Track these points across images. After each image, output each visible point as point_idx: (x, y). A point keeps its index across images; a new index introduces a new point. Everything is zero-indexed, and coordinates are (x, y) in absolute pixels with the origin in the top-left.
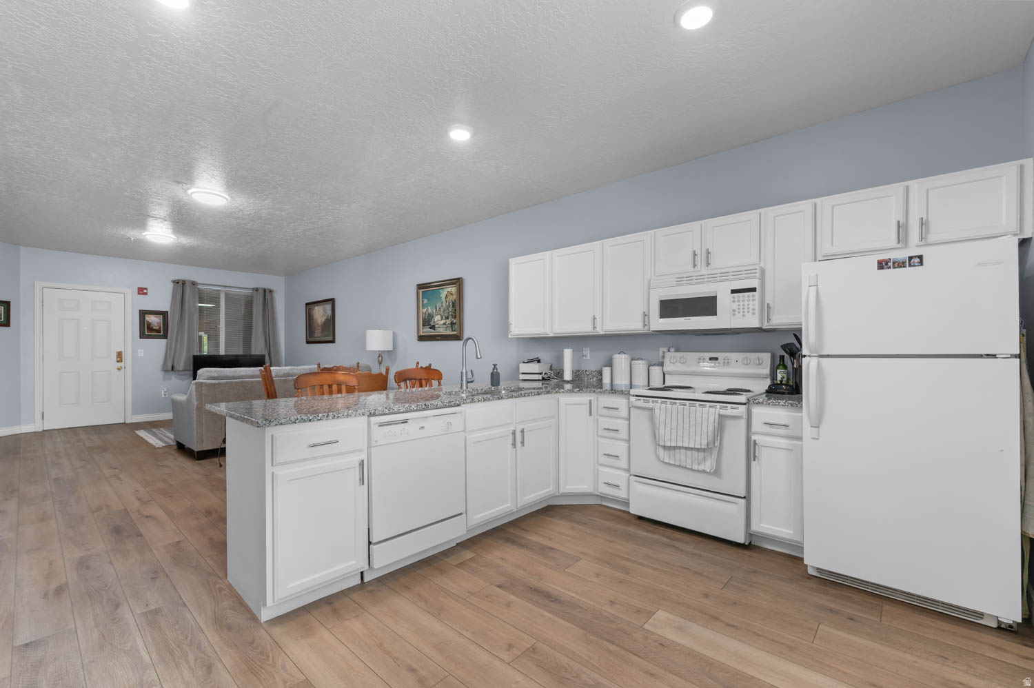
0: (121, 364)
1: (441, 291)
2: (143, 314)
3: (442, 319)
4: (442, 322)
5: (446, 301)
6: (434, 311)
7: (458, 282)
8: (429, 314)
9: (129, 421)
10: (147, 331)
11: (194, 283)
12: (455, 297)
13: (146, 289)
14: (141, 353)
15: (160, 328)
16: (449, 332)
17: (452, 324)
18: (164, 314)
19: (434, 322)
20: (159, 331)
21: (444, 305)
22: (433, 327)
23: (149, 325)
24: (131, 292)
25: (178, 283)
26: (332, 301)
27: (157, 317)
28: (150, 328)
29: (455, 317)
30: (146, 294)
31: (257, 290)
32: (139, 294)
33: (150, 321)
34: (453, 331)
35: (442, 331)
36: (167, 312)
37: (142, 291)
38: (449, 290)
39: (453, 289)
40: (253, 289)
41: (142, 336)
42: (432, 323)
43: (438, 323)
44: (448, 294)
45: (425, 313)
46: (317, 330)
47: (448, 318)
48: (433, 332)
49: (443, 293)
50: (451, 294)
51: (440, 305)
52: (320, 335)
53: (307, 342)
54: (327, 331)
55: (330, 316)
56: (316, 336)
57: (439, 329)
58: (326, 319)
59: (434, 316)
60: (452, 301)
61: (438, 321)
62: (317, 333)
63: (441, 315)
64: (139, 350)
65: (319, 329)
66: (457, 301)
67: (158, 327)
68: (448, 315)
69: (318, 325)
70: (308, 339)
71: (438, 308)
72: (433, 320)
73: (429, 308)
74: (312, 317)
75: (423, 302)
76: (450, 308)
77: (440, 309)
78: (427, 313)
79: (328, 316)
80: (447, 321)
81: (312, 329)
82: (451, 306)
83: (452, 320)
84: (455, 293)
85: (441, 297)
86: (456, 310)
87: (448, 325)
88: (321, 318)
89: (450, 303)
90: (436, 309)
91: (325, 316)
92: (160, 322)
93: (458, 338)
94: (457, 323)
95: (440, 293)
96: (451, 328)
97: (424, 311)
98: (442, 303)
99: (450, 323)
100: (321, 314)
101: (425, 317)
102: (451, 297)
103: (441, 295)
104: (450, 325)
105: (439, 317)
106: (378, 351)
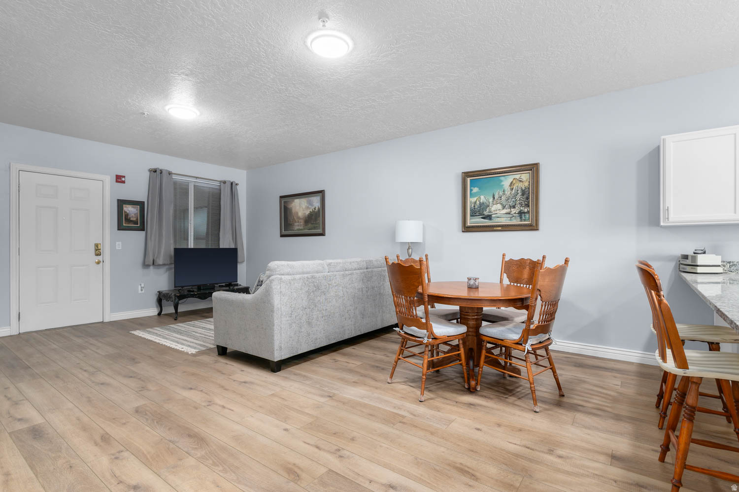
0: (100, 258)
1: (502, 178)
2: (121, 203)
3: (504, 207)
4: (505, 211)
5: (512, 189)
6: (491, 200)
7: (533, 169)
8: (481, 204)
9: (107, 320)
10: (124, 223)
11: (170, 173)
12: (527, 184)
13: (124, 177)
14: (119, 246)
15: (137, 219)
16: (516, 221)
17: (521, 213)
18: (141, 204)
19: (490, 212)
20: (136, 223)
21: (508, 193)
22: (489, 217)
23: (127, 215)
24: (109, 180)
25: (155, 171)
26: (321, 193)
27: (133, 207)
28: (128, 220)
29: (529, 206)
30: (124, 182)
31: (225, 182)
32: (117, 181)
33: (128, 212)
34: (521, 221)
35: (504, 221)
36: (144, 202)
37: (119, 179)
38: (517, 177)
39: (525, 176)
40: (220, 182)
41: (120, 228)
42: (486, 213)
43: (496, 212)
44: (514, 182)
45: (475, 203)
46: (298, 223)
47: (514, 207)
48: (487, 222)
49: (507, 181)
50: (520, 181)
51: (501, 193)
52: (302, 228)
53: (282, 236)
54: (312, 224)
55: (317, 208)
56: (296, 229)
57: (499, 219)
58: (310, 212)
59: (491, 205)
60: (522, 189)
61: (496, 210)
62: (298, 226)
63: (501, 204)
64: (117, 243)
65: (301, 222)
66: (529, 188)
67: (135, 219)
68: (514, 204)
69: (299, 218)
70: (284, 232)
71: (496, 197)
72: (488, 210)
73: (482, 197)
74: (291, 210)
75: (471, 190)
76: (519, 197)
77: (501, 197)
78: (478, 203)
79: (315, 209)
80: (512, 210)
81: (289, 223)
82: (520, 194)
83: (521, 208)
84: (527, 180)
85: (503, 185)
86: (528, 198)
87: (514, 215)
88: (303, 211)
89: (518, 191)
90: (494, 198)
91: (310, 209)
92: (137, 213)
93: (531, 228)
94: (528, 212)
95: (502, 181)
96: (519, 218)
97: (471, 200)
98: (504, 191)
99: (517, 212)
100: (304, 207)
101: (474, 206)
102: (520, 185)
103: (503, 183)
104: (517, 215)
105: (499, 206)
106: (408, 243)
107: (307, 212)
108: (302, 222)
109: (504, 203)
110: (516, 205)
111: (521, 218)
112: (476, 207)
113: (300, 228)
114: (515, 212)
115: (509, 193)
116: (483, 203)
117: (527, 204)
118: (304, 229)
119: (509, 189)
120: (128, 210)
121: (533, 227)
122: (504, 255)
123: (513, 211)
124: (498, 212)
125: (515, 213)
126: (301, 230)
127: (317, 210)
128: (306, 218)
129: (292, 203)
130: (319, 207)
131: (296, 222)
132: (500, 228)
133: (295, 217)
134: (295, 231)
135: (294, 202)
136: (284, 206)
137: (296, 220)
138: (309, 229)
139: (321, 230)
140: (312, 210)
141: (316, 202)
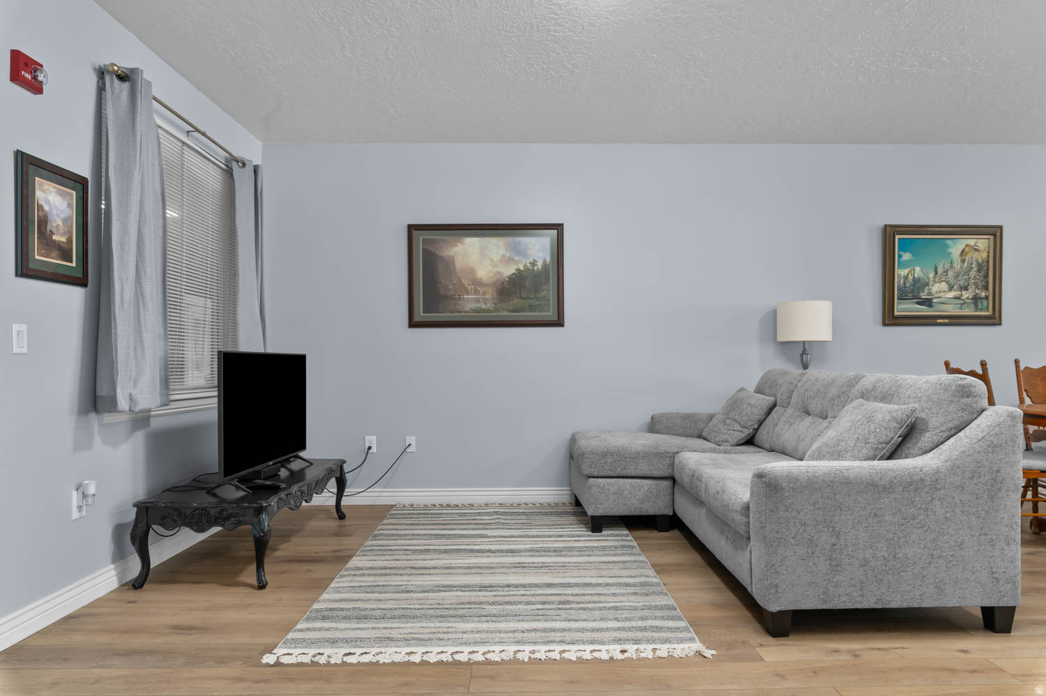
1: (949, 242)
2: (30, 169)
3: (950, 290)
4: (951, 294)
5: (963, 261)
6: (932, 275)
7: (997, 233)
8: (916, 281)
10: (37, 249)
12: (985, 255)
14: (19, 338)
15: (69, 241)
17: (976, 299)
18: (79, 186)
19: (930, 294)
20: (65, 254)
21: (957, 265)
22: (928, 302)
23: (44, 222)
25: (126, 77)
26: (553, 229)
27: (61, 194)
28: (46, 239)
29: (986, 288)
30: (36, 87)
31: (242, 163)
33: (46, 208)
34: (976, 310)
35: (952, 310)
36: (86, 181)
37: (23, 71)
38: (972, 242)
39: (983, 243)
41: (24, 266)
42: (924, 295)
43: (939, 295)
44: (967, 249)
45: (906, 277)
46: (476, 292)
47: (966, 289)
48: (924, 311)
49: (957, 246)
50: (976, 250)
51: (947, 266)
52: (490, 305)
53: (413, 324)
54: (522, 298)
55: (540, 265)
56: (467, 309)
57: (943, 306)
58: (518, 270)
59: (931, 283)
60: (978, 262)
61: (940, 292)
62: (477, 301)
63: (947, 282)
64: (16, 327)
65: (484, 293)
66: (988, 262)
67: (64, 239)
68: (966, 284)
69: (478, 283)
70: (420, 315)
71: (940, 270)
72: (926, 291)
73: (918, 269)
74: (450, 263)
75: (900, 256)
76: (973, 273)
77: (947, 272)
78: (910, 277)
79: (534, 264)
80: (964, 293)
81: (442, 292)
82: (975, 269)
83: (977, 291)
84: (985, 250)
85: (951, 253)
86: (986, 276)
87: (967, 301)
88: (494, 266)
89: (972, 264)
90: (936, 272)
91: (516, 262)
92: (70, 218)
93: (991, 321)
94: (987, 297)
95: (948, 247)
96: (972, 306)
97: (901, 272)
98: (951, 263)
99: (970, 297)
100: (496, 257)
101: (905, 283)
102: (976, 255)
103: (950, 250)
104: (970, 301)
105: (944, 286)
106: (804, 342)
107: (509, 271)
108: (490, 294)
109: (952, 282)
110: (969, 285)
111: (976, 305)
112: (908, 285)
113: (484, 306)
114: (967, 296)
115: (959, 266)
116: (919, 279)
117: (984, 286)
118: (497, 310)
119: (959, 260)
120: (48, 202)
121: (994, 320)
122: (1017, 362)
123: (965, 295)
124: (942, 294)
125: (968, 298)
126: (488, 311)
127: (540, 267)
128: (503, 283)
129: (455, 246)
130: (545, 261)
131: (468, 293)
132: (947, 321)
133: (463, 280)
134: (463, 314)
135: (462, 244)
136: (423, 249)
137: (469, 287)
138: (512, 311)
139: (550, 314)
140: (525, 266)
141: (538, 249)
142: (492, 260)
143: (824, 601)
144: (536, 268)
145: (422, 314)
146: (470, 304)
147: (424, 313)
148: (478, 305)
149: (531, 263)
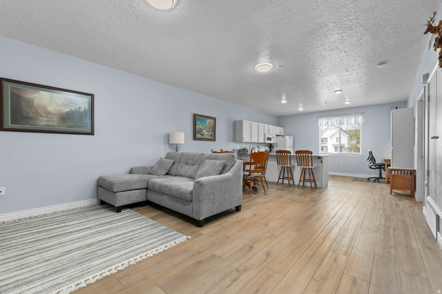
1: (207, 120)
3: (207, 132)
4: (207, 133)
5: (209, 125)
6: (203, 128)
7: (215, 119)
12: (213, 124)
17: (211, 134)
19: (203, 133)
21: (208, 126)
22: (202, 135)
26: (91, 96)
29: (213, 132)
34: (211, 137)
35: (207, 137)
38: (210, 121)
39: (212, 121)
45: (198, 128)
46: (47, 117)
47: (210, 132)
48: (202, 137)
51: (206, 126)
54: (74, 122)
55: (83, 109)
57: (205, 136)
58: (72, 110)
59: (203, 130)
65: (52, 118)
66: (213, 126)
71: (205, 127)
73: (201, 126)
74: (30, 101)
75: (197, 122)
76: (211, 128)
78: (199, 128)
81: (25, 115)
82: (211, 127)
85: (207, 123)
86: (213, 129)
88: (58, 106)
91: (70, 106)
94: (213, 134)
97: (197, 126)
102: (211, 124)
105: (205, 131)
106: (177, 144)
107: (66, 110)
108: (56, 119)
109: (207, 130)
112: (199, 130)
113: (52, 124)
116: (201, 129)
118: (60, 126)
121: (214, 140)
124: (205, 133)
126: (55, 126)
127: (83, 110)
128: (63, 115)
129: (34, 94)
130: (85, 108)
131: (41, 116)
132: (206, 140)
133: (38, 111)
134: (39, 126)
135: (38, 93)
136: (11, 92)
137: (43, 115)
138: (68, 127)
139: (88, 130)
140: (75, 109)
141: (83, 103)
142: (56, 103)
143: (211, 214)
144: (80, 110)
145: (10, 124)
146: (42, 122)
147: (11, 124)
148: (48, 123)
149: (78, 108)
